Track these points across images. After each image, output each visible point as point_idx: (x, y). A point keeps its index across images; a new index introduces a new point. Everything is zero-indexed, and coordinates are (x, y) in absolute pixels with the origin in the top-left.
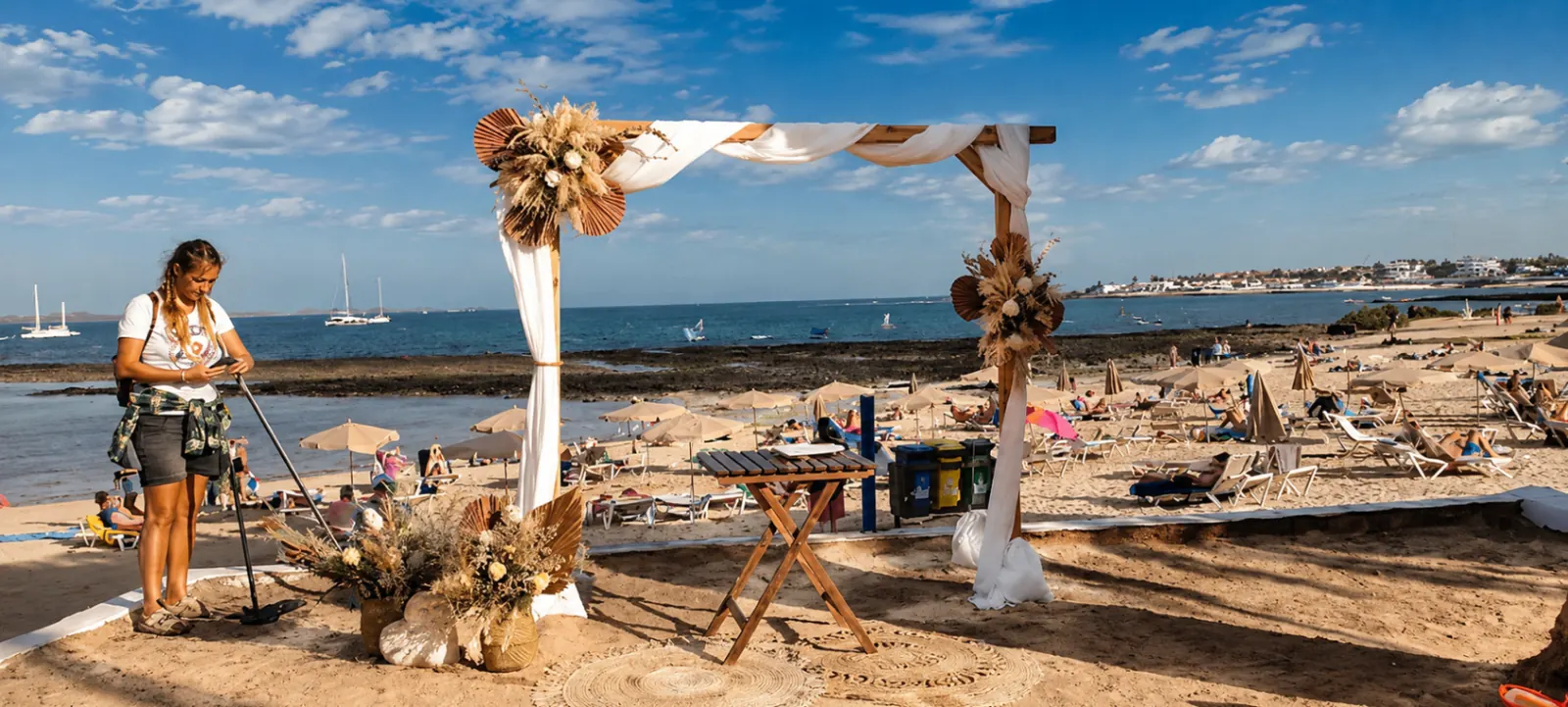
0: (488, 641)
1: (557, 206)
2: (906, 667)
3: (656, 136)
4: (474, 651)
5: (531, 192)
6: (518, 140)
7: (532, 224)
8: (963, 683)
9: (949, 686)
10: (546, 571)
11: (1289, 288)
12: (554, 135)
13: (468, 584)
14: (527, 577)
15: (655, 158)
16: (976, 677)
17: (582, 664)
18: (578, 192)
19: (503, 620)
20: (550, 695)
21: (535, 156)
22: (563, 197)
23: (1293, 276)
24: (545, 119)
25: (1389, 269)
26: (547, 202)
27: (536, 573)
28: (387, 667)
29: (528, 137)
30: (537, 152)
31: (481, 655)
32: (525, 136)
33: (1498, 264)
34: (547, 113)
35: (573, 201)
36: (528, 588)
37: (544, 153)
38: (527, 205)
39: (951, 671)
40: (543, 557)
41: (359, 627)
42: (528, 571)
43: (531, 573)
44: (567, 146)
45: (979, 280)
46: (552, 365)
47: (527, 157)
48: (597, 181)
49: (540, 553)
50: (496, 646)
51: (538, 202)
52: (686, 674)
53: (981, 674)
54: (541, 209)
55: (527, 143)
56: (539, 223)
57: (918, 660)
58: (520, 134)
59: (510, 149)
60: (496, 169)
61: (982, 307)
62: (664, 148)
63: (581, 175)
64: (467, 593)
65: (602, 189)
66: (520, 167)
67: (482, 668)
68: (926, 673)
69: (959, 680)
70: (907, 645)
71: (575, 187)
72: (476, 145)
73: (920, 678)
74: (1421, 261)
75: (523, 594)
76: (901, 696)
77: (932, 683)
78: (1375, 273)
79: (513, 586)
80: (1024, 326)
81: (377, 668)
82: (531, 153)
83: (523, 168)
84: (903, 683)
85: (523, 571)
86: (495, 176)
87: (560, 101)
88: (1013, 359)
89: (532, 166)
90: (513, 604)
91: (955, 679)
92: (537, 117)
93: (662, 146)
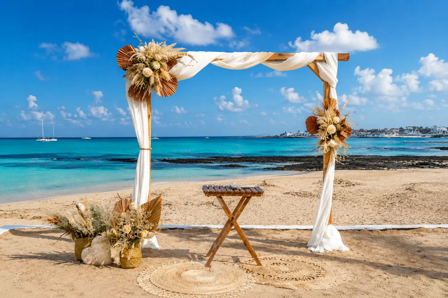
0: (123, 256)
1: (150, 85)
2: (286, 272)
3: (189, 57)
4: (117, 261)
5: (139, 79)
6: (134, 57)
7: (139, 92)
8: (310, 279)
9: (304, 280)
10: (146, 229)
11: (366, 136)
12: (149, 55)
13: (116, 234)
14: (139, 231)
15: (189, 65)
16: (315, 277)
17: (158, 267)
18: (159, 79)
19: (128, 248)
20: (145, 279)
21: (140, 64)
22: (152, 81)
23: (368, 131)
24: (145, 49)
25: (405, 130)
26: (146, 83)
27: (142, 230)
28: (84, 265)
29: (137, 57)
30: (142, 62)
31: (120, 261)
32: (136, 56)
33: (447, 129)
34: (146, 46)
35: (156, 83)
36: (139, 236)
37: (144, 63)
38: (137, 85)
39: (305, 275)
40: (145, 224)
41: (74, 249)
42: (139, 229)
43: (140, 230)
44: (153, 60)
45: (317, 118)
46: (147, 149)
47: (137, 64)
48: (166, 74)
49: (144, 222)
50: (125, 258)
51: (142, 83)
52: (199, 273)
53: (317, 276)
54: (143, 86)
55: (137, 59)
56: (143, 91)
57: (291, 270)
58: (134, 55)
59: (130, 61)
60: (125, 70)
61: (318, 129)
62: (192, 62)
63: (160, 72)
64: (115, 237)
65: (169, 78)
66: (134, 69)
67: (120, 267)
68: (295, 275)
69: (308, 278)
70: (286, 264)
71: (157, 76)
72: (117, 60)
73: (293, 277)
74: (417, 127)
75: (136, 238)
76: (286, 284)
77: (298, 279)
78: (400, 131)
79: (133, 235)
80: (336, 137)
81: (80, 265)
82: (139, 63)
83: (136, 69)
84: (286, 279)
85: (137, 229)
86: (125, 73)
87: (151, 41)
88: (330, 150)
89: (140, 68)
90: (132, 241)
91: (306, 278)
92: (142, 48)
93: (191, 61)
